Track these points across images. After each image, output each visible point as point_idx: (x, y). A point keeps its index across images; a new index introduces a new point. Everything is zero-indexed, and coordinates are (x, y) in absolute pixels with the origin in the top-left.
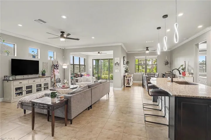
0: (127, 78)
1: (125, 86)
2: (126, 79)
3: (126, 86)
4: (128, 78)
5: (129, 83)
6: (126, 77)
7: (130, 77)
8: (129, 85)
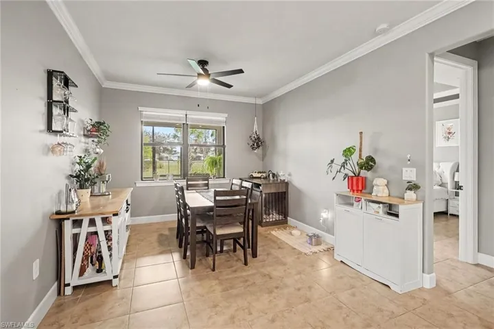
0: (85, 229)
1: (68, 291)
2: (76, 238)
3: (75, 288)
4: (92, 222)
5: (100, 259)
6: (77, 223)
7: (106, 221)
8: (100, 271)
